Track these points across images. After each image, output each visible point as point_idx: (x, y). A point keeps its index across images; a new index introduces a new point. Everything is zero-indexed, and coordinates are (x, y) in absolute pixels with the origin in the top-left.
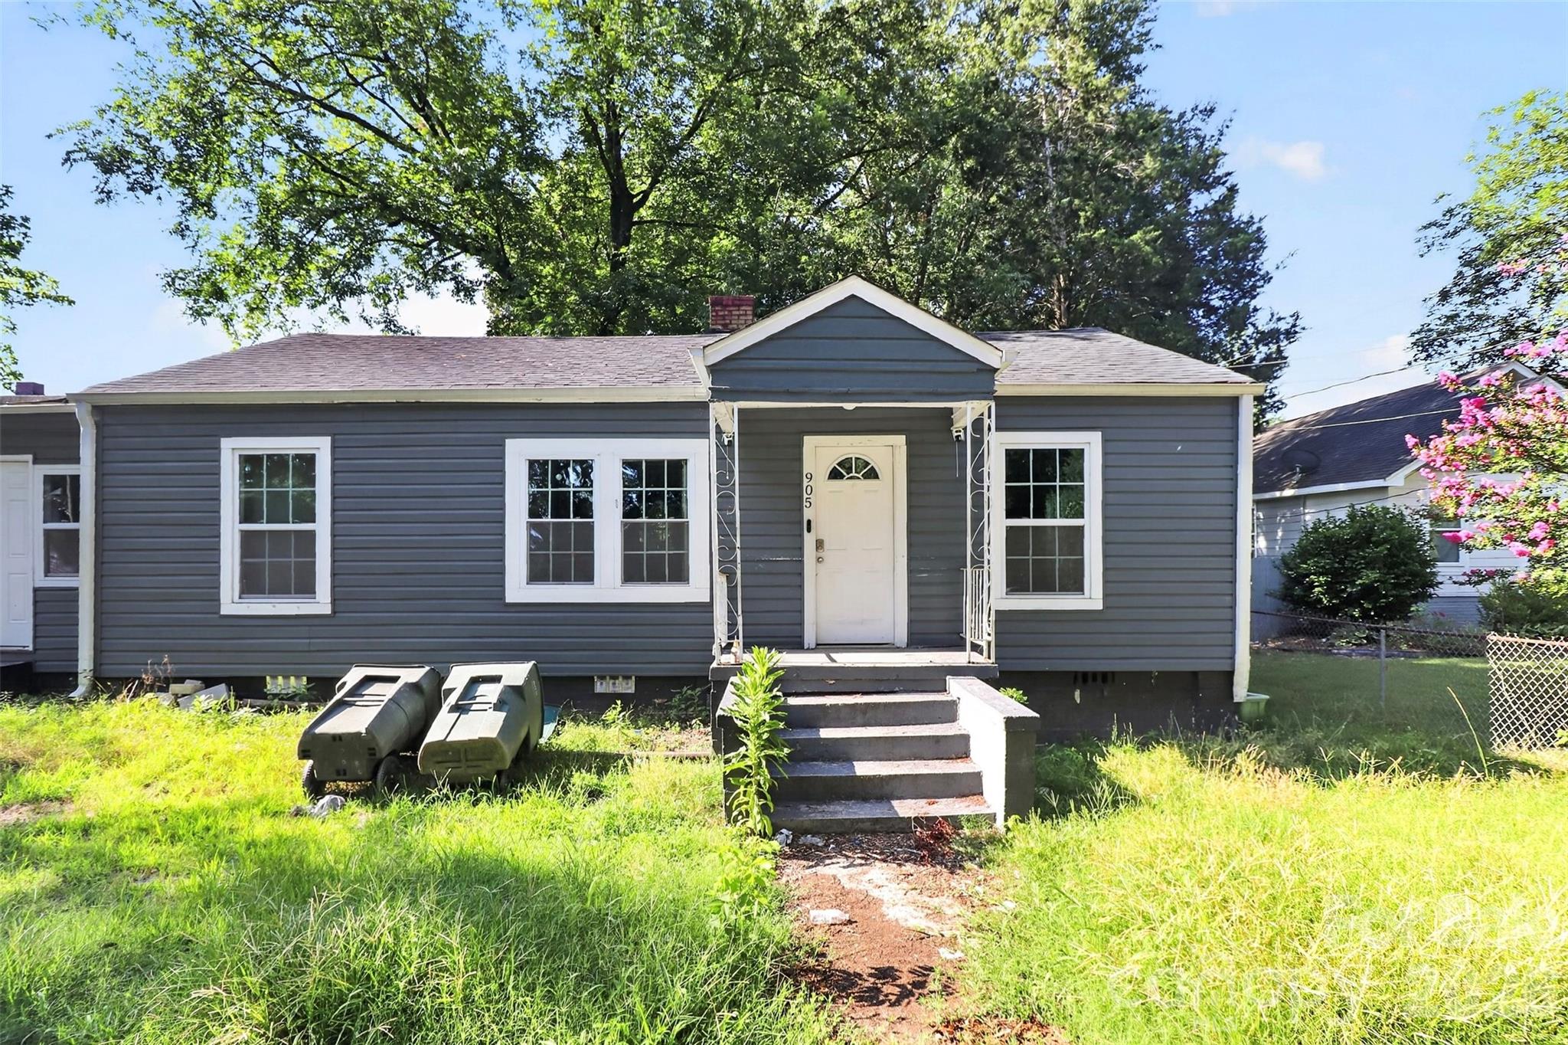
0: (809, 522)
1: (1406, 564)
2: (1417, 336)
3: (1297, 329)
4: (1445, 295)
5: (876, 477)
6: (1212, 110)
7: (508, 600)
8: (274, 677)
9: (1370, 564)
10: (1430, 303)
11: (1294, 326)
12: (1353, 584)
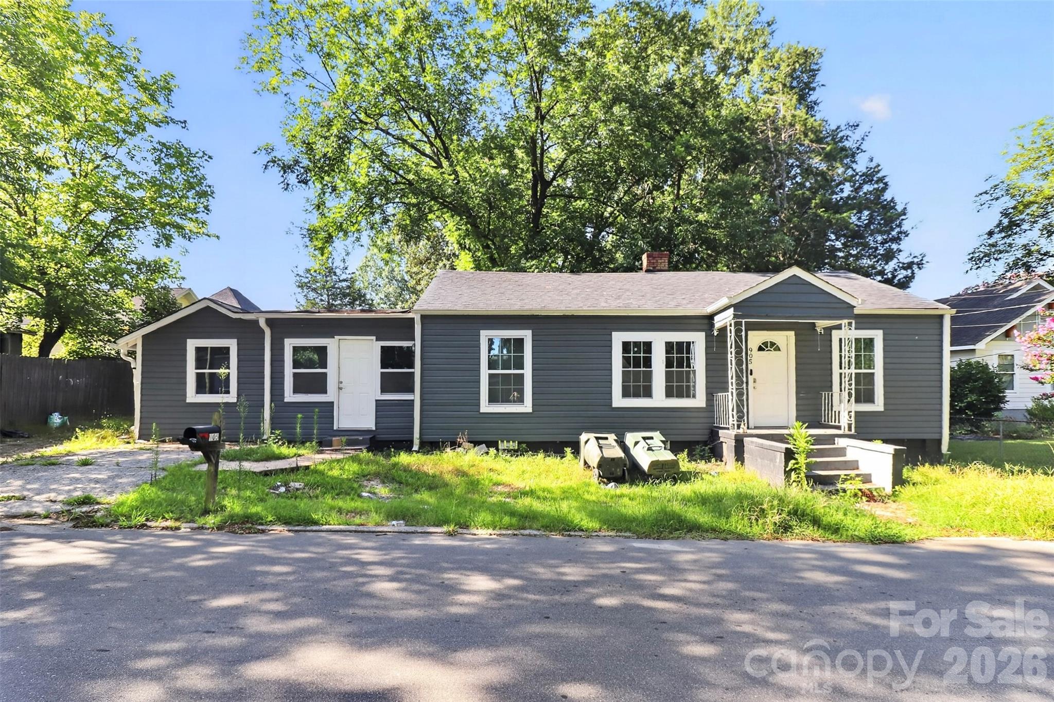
0: (751, 370)
1: (990, 391)
2: (971, 255)
3: (923, 262)
4: (991, 234)
5: (779, 350)
6: (858, 126)
7: (614, 406)
8: (502, 441)
9: (971, 391)
10: (982, 238)
11: (922, 260)
12: (962, 402)
